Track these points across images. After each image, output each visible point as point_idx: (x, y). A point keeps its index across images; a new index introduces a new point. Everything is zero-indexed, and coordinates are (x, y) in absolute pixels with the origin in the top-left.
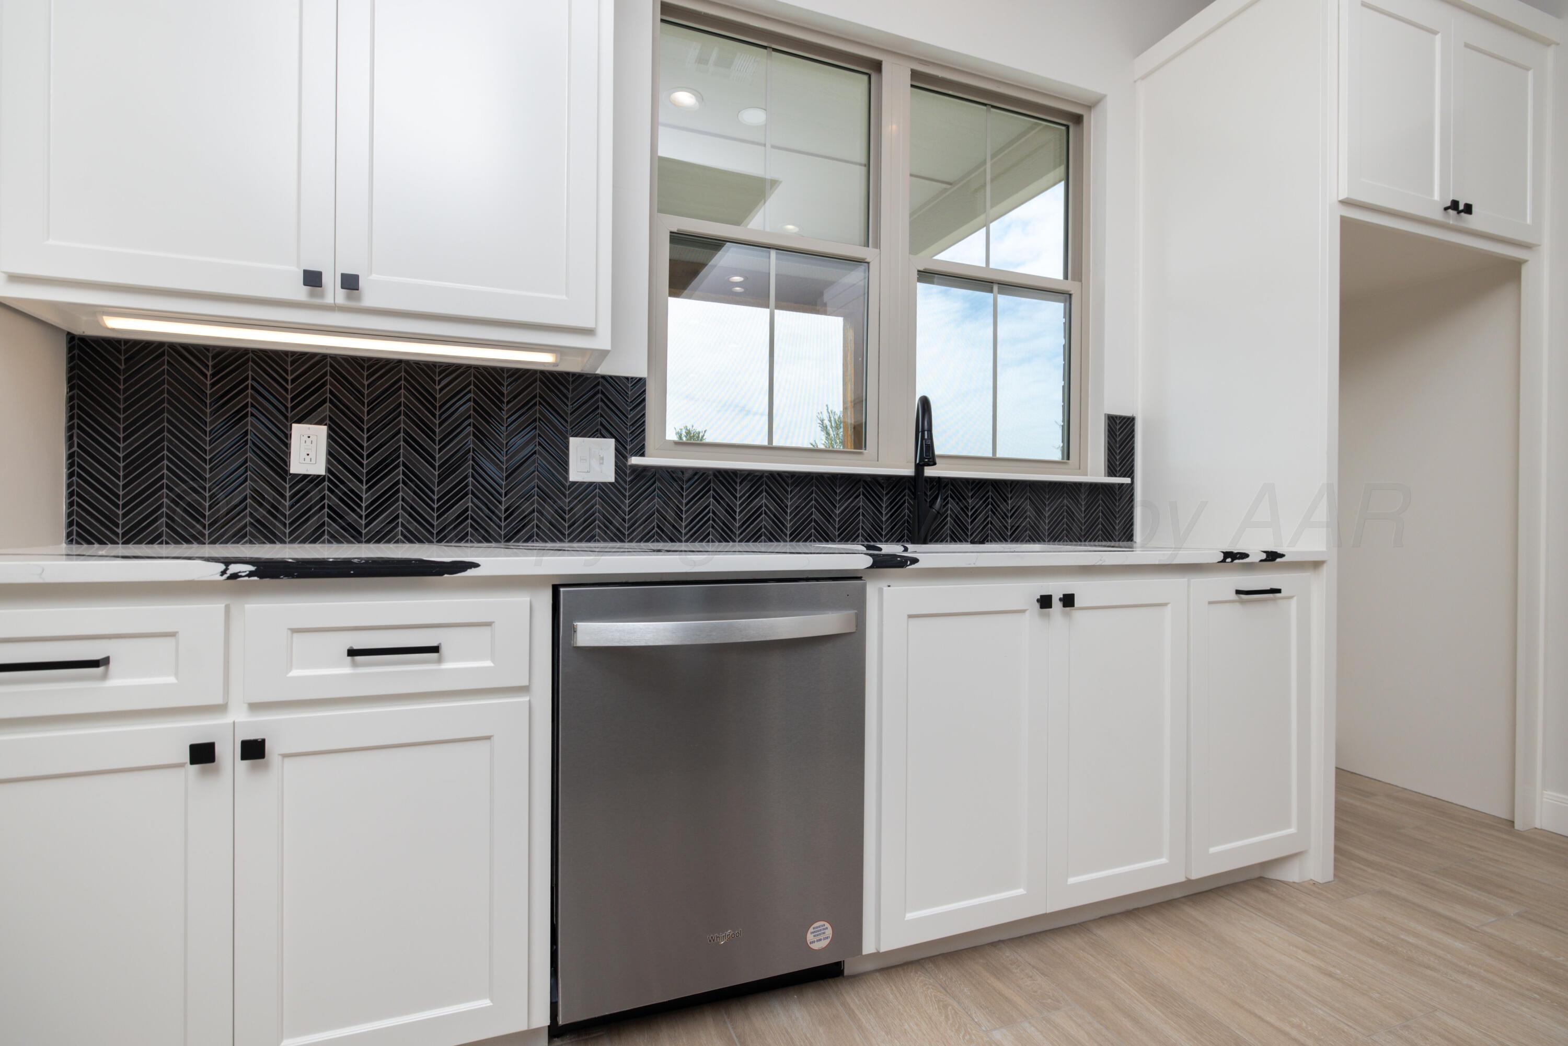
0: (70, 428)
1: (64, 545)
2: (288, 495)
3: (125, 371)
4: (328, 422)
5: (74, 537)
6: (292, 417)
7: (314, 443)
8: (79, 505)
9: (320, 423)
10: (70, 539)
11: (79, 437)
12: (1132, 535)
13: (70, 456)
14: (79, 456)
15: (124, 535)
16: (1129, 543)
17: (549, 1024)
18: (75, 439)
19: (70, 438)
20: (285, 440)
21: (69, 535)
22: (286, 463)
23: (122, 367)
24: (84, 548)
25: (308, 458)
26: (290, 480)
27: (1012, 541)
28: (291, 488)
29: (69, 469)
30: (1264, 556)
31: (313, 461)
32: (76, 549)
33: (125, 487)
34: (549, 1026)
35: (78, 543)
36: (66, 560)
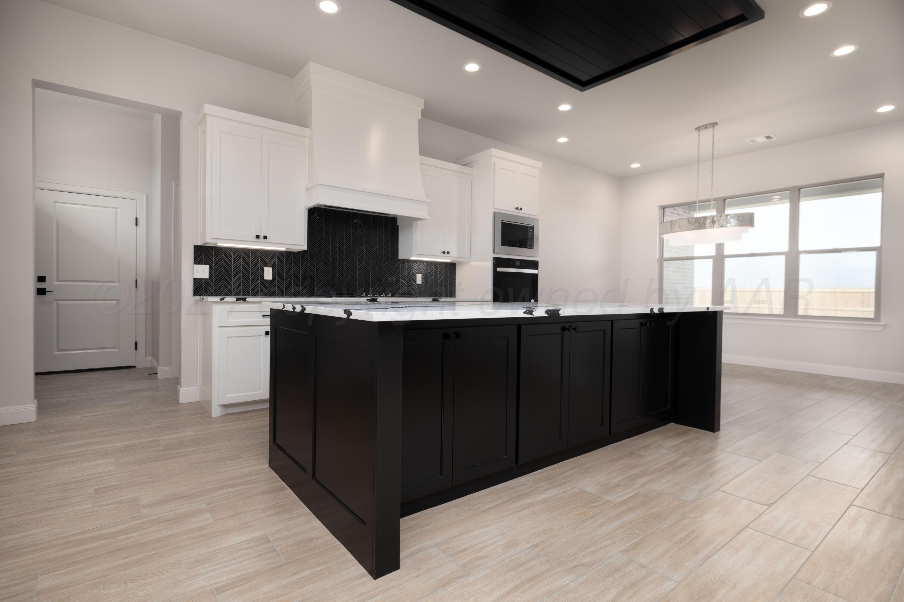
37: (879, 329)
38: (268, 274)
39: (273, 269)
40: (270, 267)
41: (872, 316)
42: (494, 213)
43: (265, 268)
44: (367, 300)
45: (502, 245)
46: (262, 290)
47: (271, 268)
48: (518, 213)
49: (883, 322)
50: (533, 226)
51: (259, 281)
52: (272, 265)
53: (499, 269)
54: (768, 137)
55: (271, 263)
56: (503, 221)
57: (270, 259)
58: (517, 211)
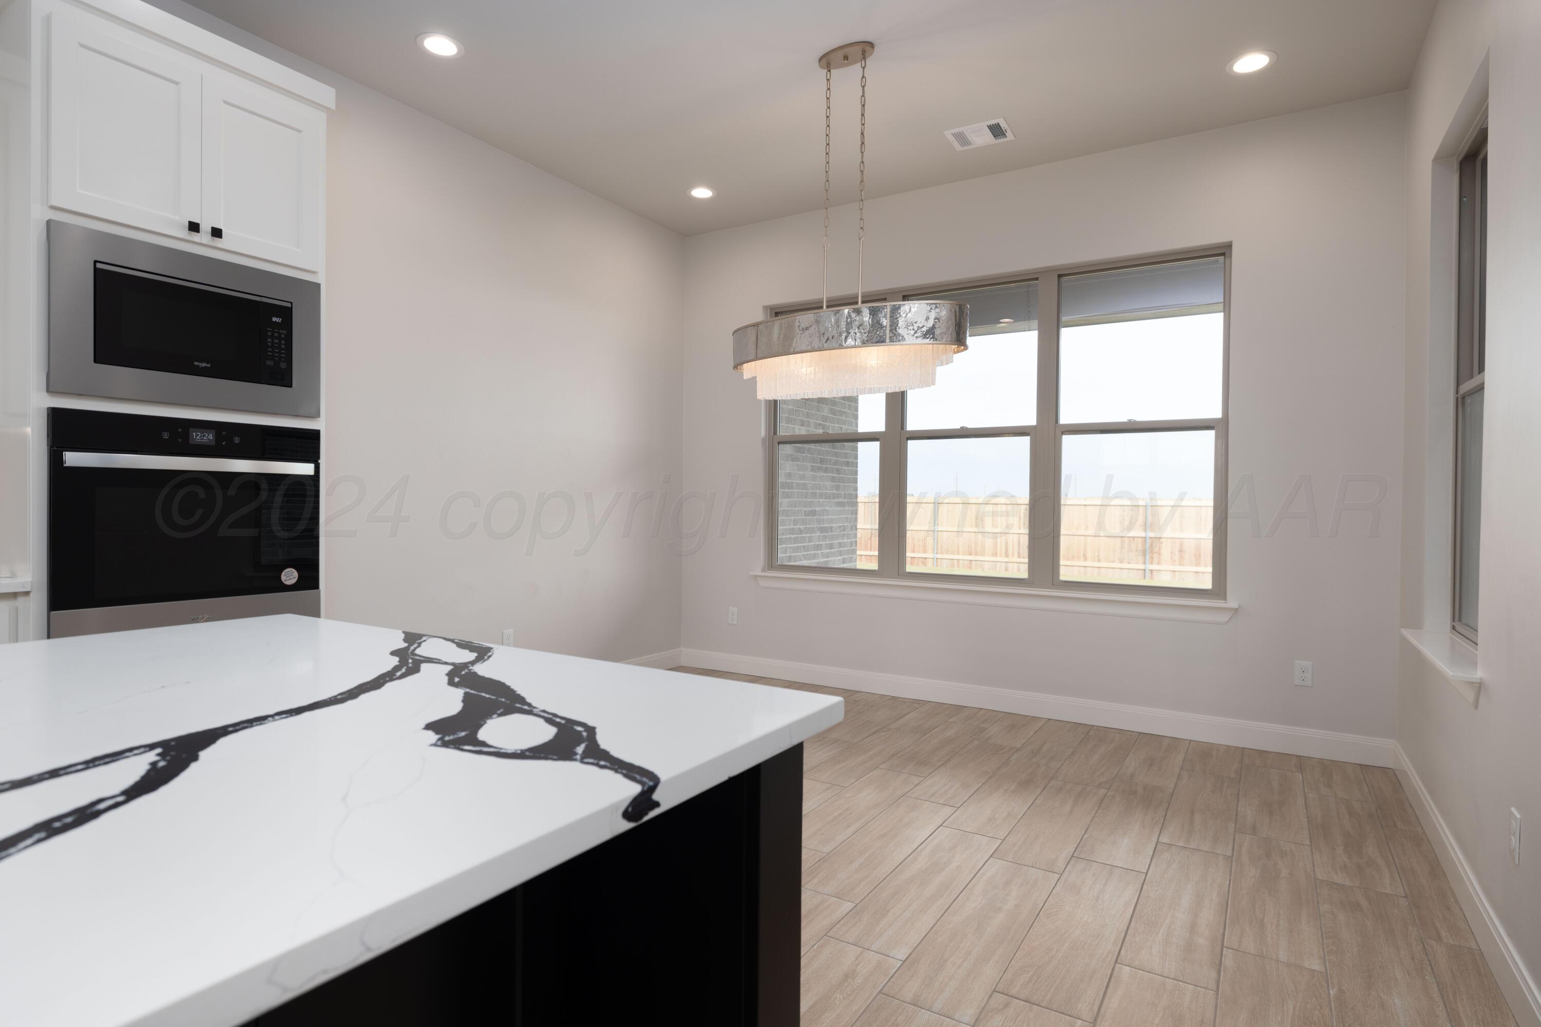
37: (1224, 618)
41: (1206, 583)
42: (49, 223)
45: (96, 361)
48: (201, 245)
49: (1232, 602)
50: (289, 305)
53: (73, 459)
54: (997, 131)
56: (99, 266)
58: (195, 237)
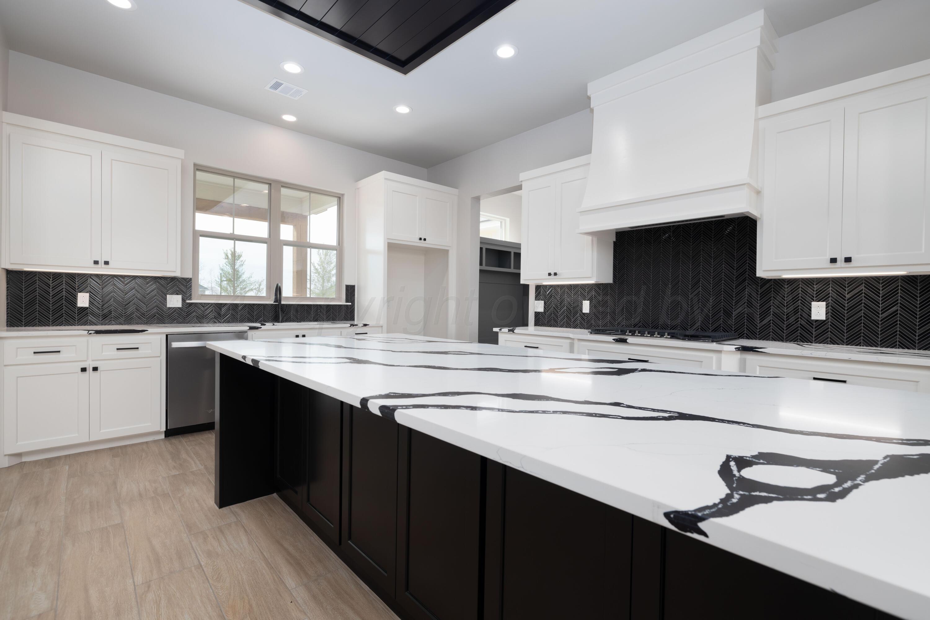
0: (7, 296)
1: (6, 327)
2: (77, 313)
3: (24, 280)
4: (89, 292)
5: (9, 325)
6: (78, 291)
7: (85, 298)
8: (10, 316)
9: (87, 292)
10: (7, 326)
11: (10, 298)
12: (354, 319)
13: (7, 303)
14: (10, 303)
15: (25, 324)
16: (353, 321)
17: (165, 430)
18: (9, 299)
19: (7, 298)
20: (75, 298)
21: (7, 325)
22: (76, 304)
23: (24, 279)
24: (12, 328)
25: (83, 302)
26: (77, 309)
27: (313, 321)
28: (78, 311)
29: (7, 306)
30: (363, 325)
31: (85, 303)
32: (9, 328)
33: (24, 311)
34: (165, 431)
35: (10, 327)
36: (7, 330)
38: (586, 307)
39: (590, 302)
40: (588, 300)
43: (584, 302)
44: (614, 340)
46: (581, 323)
47: (589, 302)
51: (578, 315)
52: (589, 299)
55: (589, 297)
57: (588, 293)
